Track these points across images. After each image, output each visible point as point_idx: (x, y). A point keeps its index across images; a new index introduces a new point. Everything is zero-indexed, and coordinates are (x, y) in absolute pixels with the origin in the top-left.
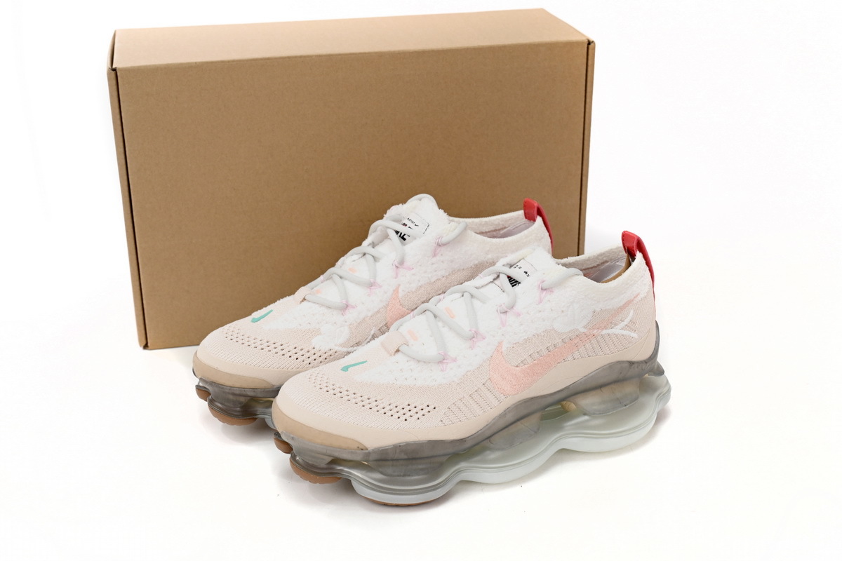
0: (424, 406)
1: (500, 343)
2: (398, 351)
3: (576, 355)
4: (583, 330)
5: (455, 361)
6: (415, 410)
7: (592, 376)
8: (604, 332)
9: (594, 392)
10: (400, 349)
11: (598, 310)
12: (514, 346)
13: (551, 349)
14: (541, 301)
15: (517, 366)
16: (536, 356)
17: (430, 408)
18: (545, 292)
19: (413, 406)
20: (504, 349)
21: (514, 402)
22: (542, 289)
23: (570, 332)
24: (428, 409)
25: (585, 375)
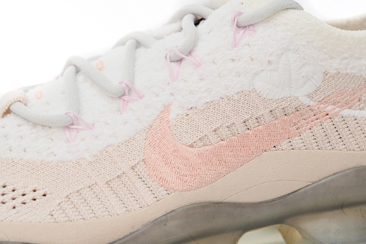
0: (28, 190)
1: (167, 108)
2: (8, 112)
3: (296, 141)
4: (307, 101)
5: (90, 128)
6: (12, 194)
7: (325, 184)
8: (346, 112)
9: (330, 214)
10: (12, 108)
11: (333, 72)
12: (189, 112)
13: (251, 123)
14: (235, 45)
15: (191, 146)
16: (224, 132)
17: (37, 195)
18: (242, 31)
19: (10, 188)
20: (172, 116)
21: (183, 204)
22: (238, 26)
23: (283, 99)
24: (33, 195)
25: (314, 179)
